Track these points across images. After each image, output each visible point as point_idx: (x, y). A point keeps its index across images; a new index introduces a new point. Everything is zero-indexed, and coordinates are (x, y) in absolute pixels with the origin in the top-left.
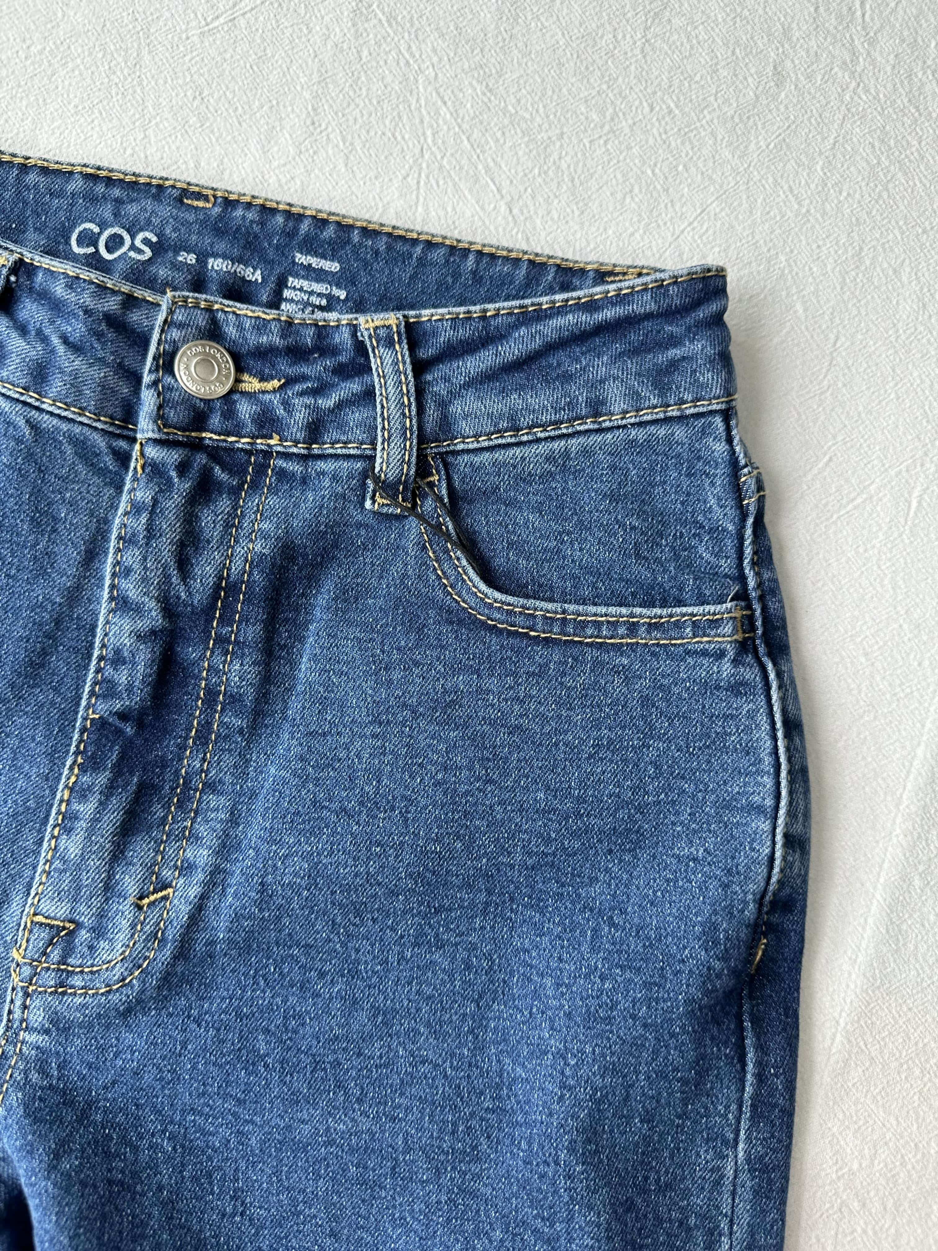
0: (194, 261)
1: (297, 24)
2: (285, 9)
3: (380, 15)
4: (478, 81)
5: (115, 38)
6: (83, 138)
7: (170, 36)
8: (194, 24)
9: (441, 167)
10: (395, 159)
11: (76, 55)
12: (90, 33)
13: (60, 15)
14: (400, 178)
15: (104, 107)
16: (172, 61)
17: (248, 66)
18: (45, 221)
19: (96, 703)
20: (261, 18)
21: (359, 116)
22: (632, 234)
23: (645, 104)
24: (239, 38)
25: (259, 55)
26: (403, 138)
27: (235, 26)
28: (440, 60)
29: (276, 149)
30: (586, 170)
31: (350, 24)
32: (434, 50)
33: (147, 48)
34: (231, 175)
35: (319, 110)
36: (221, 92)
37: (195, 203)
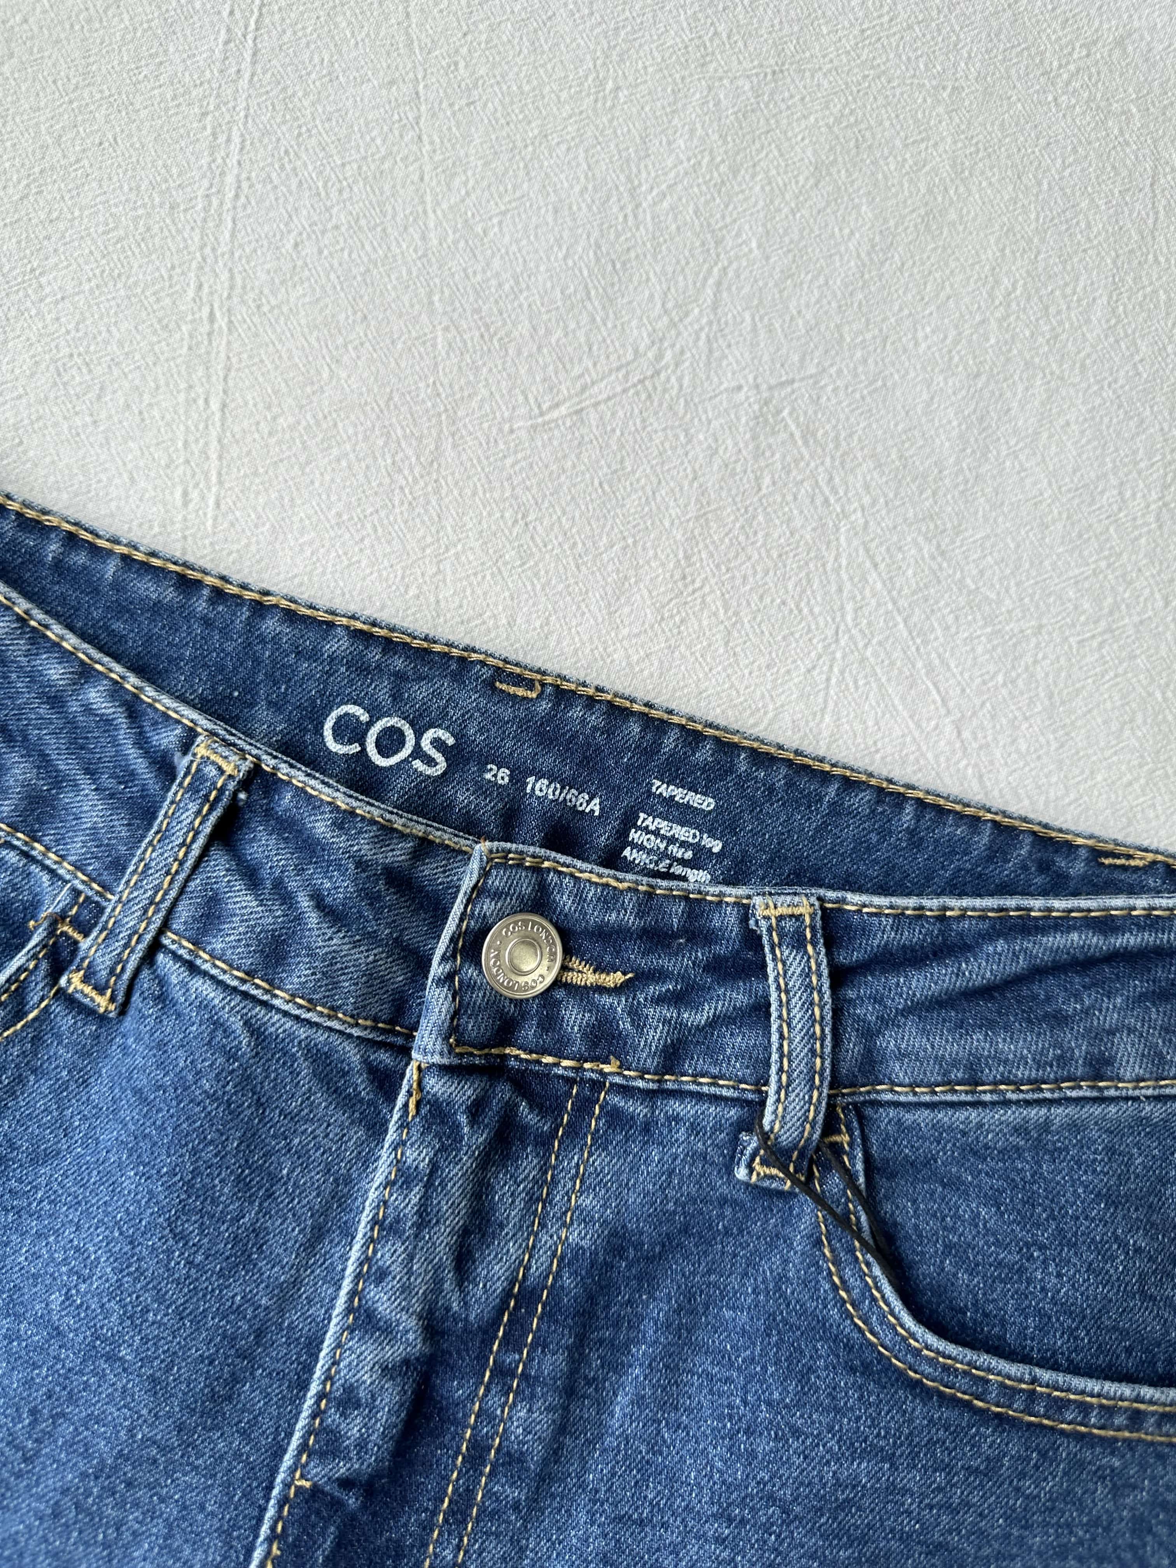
0: (507, 779)
1: (672, 428)
2: (656, 404)
3: (793, 427)
4: (926, 539)
5: (405, 418)
6: (346, 563)
7: (486, 425)
8: (522, 411)
9: (863, 660)
10: (797, 641)
11: (345, 438)
12: (368, 408)
13: (325, 374)
14: (803, 669)
15: (380, 520)
16: (485, 462)
17: (596, 482)
18: (285, 694)
19: (307, 1463)
20: (621, 414)
21: (750, 572)
22: (1130, 784)
23: (1158, 596)
24: (586, 439)
25: (614, 467)
26: (811, 611)
27: (583, 422)
28: (874, 502)
29: (626, 610)
30: (1070, 682)
31: (748, 436)
32: (867, 487)
33: (450, 440)
35: (694, 559)
36: (555, 517)
37: (512, 690)
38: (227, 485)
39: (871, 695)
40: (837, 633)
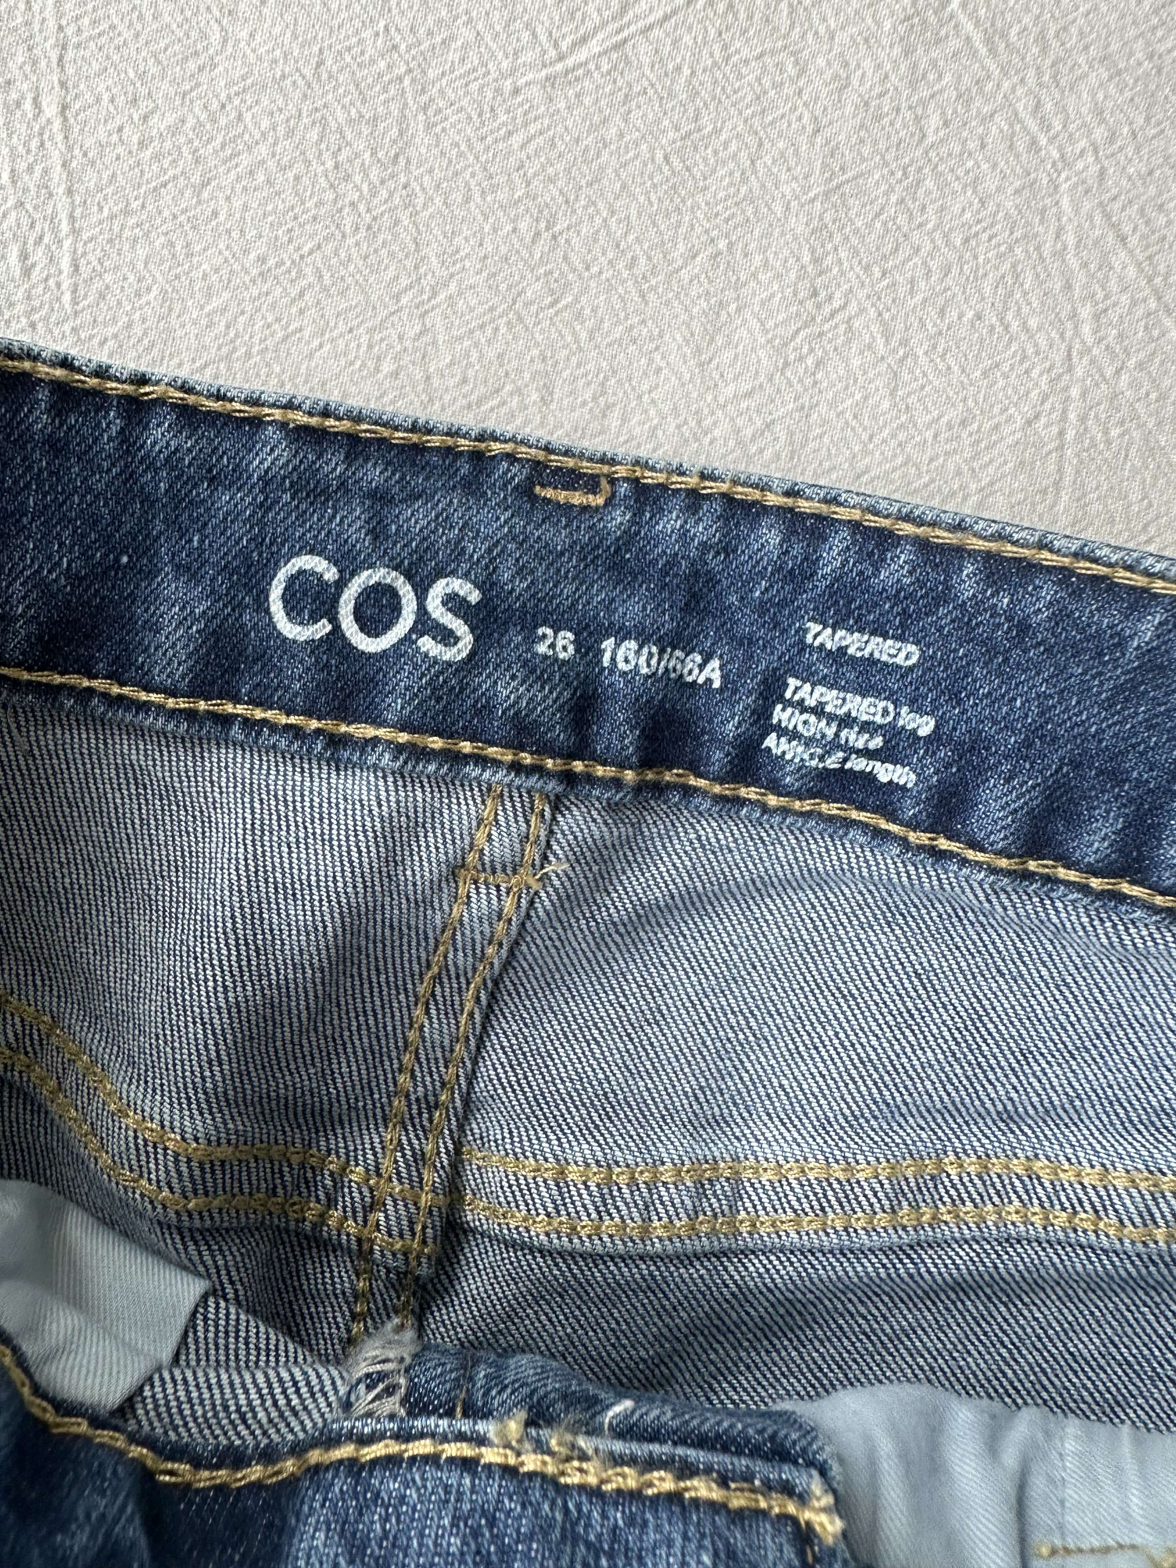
0: (571, 649)
1: (773, 53)
2: (742, 15)
3: (969, 27)
5: (346, 93)
6: (280, 335)
7: (474, 86)
8: (527, 57)
9: (1115, 396)
10: (1006, 376)
11: (257, 136)
12: (288, 82)
13: (215, 37)
14: (1019, 421)
15: (326, 260)
16: (479, 147)
17: (659, 156)
18: (201, 549)
20: (687, 39)
21: (920, 272)
24: (636, 89)
25: (685, 129)
26: (1025, 326)
27: (628, 62)
28: (1113, 135)
29: (727, 356)
31: (897, 50)
32: (1099, 112)
33: (421, 117)
34: (624, 420)
35: (828, 261)
36: (598, 221)
37: (562, 496)
38: (85, 236)
39: (1133, 452)
40: (1069, 357)
